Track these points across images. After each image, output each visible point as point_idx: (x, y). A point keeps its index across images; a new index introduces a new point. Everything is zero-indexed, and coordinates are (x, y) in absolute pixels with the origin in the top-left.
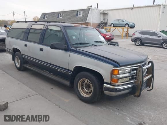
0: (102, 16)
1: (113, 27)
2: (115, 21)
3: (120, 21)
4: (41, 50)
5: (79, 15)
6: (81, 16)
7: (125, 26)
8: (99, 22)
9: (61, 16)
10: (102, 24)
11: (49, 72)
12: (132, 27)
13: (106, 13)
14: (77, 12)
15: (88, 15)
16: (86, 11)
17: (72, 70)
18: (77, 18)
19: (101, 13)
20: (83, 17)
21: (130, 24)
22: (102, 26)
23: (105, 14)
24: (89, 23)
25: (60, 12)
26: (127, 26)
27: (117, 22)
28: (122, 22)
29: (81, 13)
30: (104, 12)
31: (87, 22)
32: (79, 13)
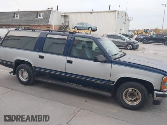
0: (63, 18)
1: (77, 30)
2: (78, 24)
3: (83, 24)
4: (70, 62)
5: (39, 17)
6: (42, 17)
7: (88, 30)
8: (60, 24)
9: (17, 17)
10: (64, 26)
11: (75, 84)
12: (95, 30)
13: (67, 16)
14: (37, 13)
15: (50, 17)
16: (48, 13)
17: (116, 81)
18: (37, 20)
19: (62, 15)
20: (43, 19)
21: (93, 27)
22: (64, 28)
23: (65, 16)
24: (51, 25)
25: (16, 12)
26: (90, 29)
27: (81, 25)
28: (86, 26)
29: (42, 14)
30: (65, 15)
31: (49, 24)
32: (39, 14)
